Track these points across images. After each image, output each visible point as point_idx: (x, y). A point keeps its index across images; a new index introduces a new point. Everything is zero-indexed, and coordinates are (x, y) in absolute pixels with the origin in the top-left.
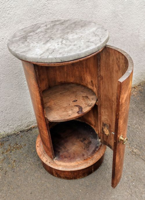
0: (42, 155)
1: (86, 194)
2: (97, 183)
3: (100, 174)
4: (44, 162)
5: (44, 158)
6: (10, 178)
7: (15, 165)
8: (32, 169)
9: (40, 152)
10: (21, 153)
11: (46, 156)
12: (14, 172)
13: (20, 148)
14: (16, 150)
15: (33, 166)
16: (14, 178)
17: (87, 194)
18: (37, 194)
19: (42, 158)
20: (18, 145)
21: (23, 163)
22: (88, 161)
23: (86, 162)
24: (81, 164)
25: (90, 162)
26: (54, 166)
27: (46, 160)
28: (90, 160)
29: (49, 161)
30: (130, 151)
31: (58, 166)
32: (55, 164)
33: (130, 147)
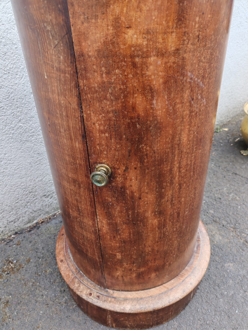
0: (77, 280)
3: (206, 302)
4: (84, 297)
5: (82, 287)
7: (8, 315)
8: (52, 318)
9: (69, 275)
10: (20, 280)
11: (85, 282)
13: (18, 270)
14: (9, 275)
15: (53, 309)
19: (78, 289)
20: (12, 263)
21: (27, 304)
22: (186, 278)
23: (181, 281)
24: (172, 288)
25: (190, 279)
26: (111, 303)
27: (89, 290)
28: (190, 275)
29: (95, 294)
30: (242, 243)
31: (120, 303)
32: (113, 300)
33: (239, 234)
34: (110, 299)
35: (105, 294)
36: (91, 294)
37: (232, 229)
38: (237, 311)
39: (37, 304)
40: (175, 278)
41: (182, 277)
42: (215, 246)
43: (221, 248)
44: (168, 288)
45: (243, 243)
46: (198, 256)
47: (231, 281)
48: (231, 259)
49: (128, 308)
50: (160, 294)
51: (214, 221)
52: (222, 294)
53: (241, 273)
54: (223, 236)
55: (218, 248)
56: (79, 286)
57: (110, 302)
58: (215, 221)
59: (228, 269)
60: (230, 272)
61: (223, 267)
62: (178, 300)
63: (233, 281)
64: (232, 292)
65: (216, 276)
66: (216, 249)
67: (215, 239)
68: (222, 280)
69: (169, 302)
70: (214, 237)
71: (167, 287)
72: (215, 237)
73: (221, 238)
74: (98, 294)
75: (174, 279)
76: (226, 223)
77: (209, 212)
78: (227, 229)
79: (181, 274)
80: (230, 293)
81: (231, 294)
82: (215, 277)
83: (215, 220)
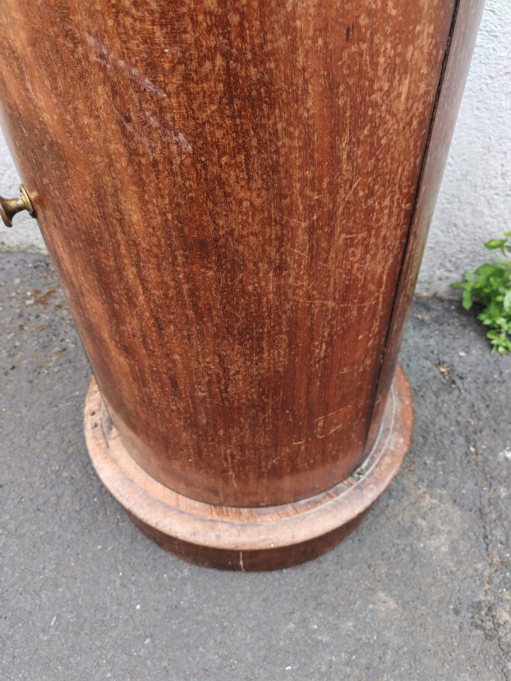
1: (146, 637)
2: (224, 628)
3: (265, 600)
4: (87, 409)
6: (5, 394)
7: (50, 364)
12: (31, 382)
16: (14, 401)
17: (148, 641)
18: (9, 502)
19: (91, 394)
21: (76, 370)
22: (222, 522)
23: (209, 517)
24: (184, 512)
25: (227, 530)
26: (97, 448)
27: (97, 407)
28: (233, 525)
29: (96, 418)
30: (477, 600)
31: (105, 458)
32: (104, 446)
33: (496, 581)
34: (102, 441)
35: (105, 430)
36: (93, 414)
37: (496, 559)
38: (289, 668)
39: (84, 380)
40: (208, 506)
41: (218, 514)
42: (408, 549)
43: (415, 563)
44: (178, 505)
45: (480, 602)
46: (288, 515)
47: (350, 624)
48: (406, 598)
49: (107, 474)
50: (159, 501)
51: (480, 509)
52: (305, 621)
53: (387, 634)
54: (454, 550)
55: (412, 559)
56: (96, 392)
57: (98, 445)
58: (482, 514)
59: (374, 603)
60: (371, 611)
61: (369, 592)
62: (173, 534)
63: (354, 626)
64: (325, 639)
65: (337, 590)
66: (404, 556)
67: (429, 539)
68: (339, 605)
69: (157, 523)
70: (432, 534)
71: (181, 503)
72: (434, 536)
73: (444, 549)
74: (99, 422)
75: (203, 504)
76: (503, 539)
77: (493, 487)
78: (487, 550)
79: (224, 509)
80: (321, 635)
81: (320, 638)
82: (334, 588)
83: (486, 510)
